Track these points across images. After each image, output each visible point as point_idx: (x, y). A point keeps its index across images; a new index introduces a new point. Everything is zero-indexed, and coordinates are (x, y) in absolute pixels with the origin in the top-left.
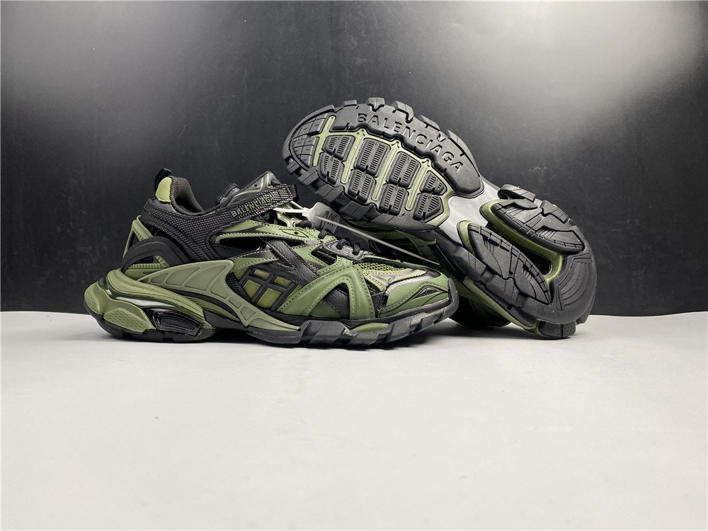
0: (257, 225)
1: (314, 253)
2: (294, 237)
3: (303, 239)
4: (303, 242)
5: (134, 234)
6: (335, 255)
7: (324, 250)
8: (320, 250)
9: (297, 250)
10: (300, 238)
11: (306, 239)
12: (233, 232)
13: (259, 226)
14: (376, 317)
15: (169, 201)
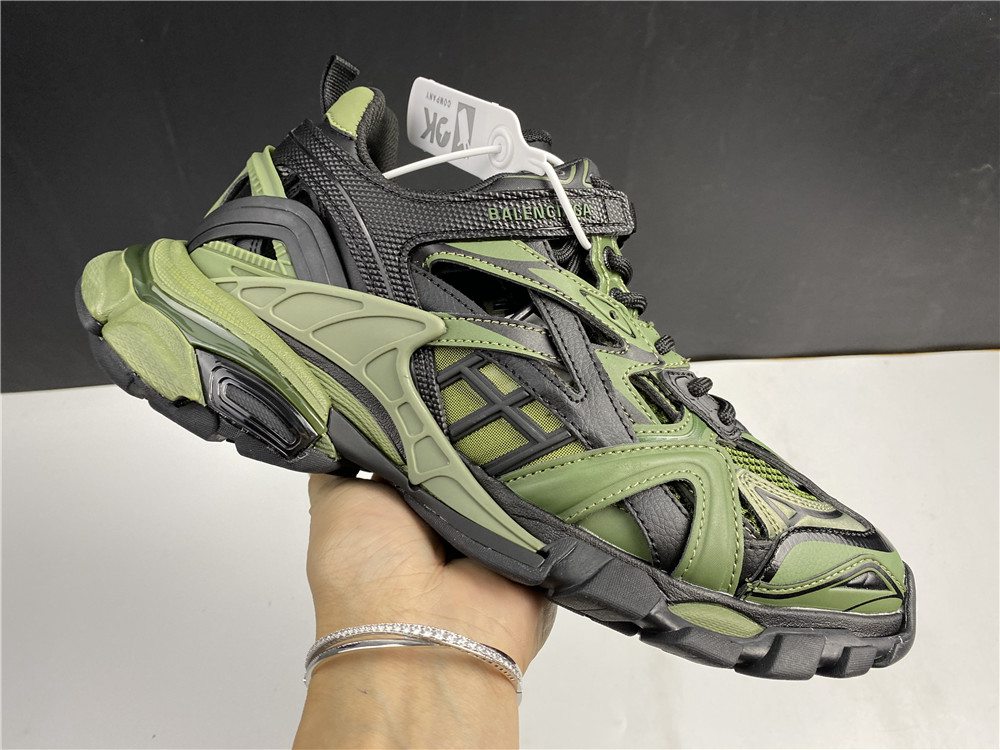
0: (534, 259)
1: (635, 379)
2: (605, 322)
3: (623, 335)
4: (621, 344)
5: (247, 179)
6: (679, 404)
7: (659, 381)
8: (650, 377)
9: (603, 355)
10: (617, 331)
11: (629, 340)
12: (474, 256)
13: (538, 265)
14: (737, 596)
15: (353, 132)
